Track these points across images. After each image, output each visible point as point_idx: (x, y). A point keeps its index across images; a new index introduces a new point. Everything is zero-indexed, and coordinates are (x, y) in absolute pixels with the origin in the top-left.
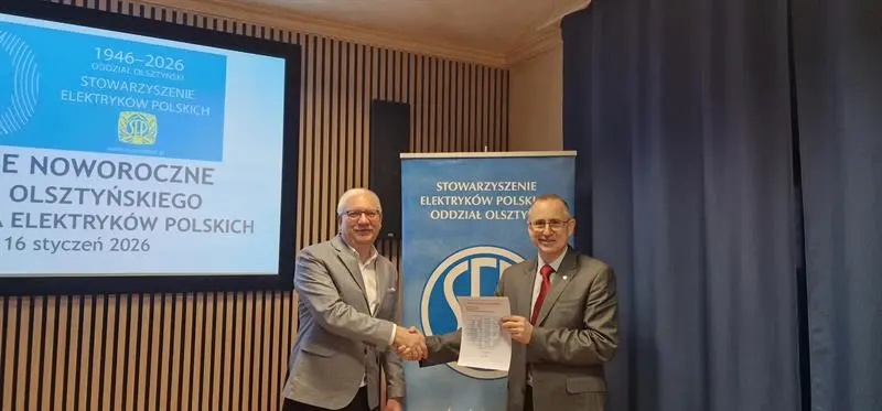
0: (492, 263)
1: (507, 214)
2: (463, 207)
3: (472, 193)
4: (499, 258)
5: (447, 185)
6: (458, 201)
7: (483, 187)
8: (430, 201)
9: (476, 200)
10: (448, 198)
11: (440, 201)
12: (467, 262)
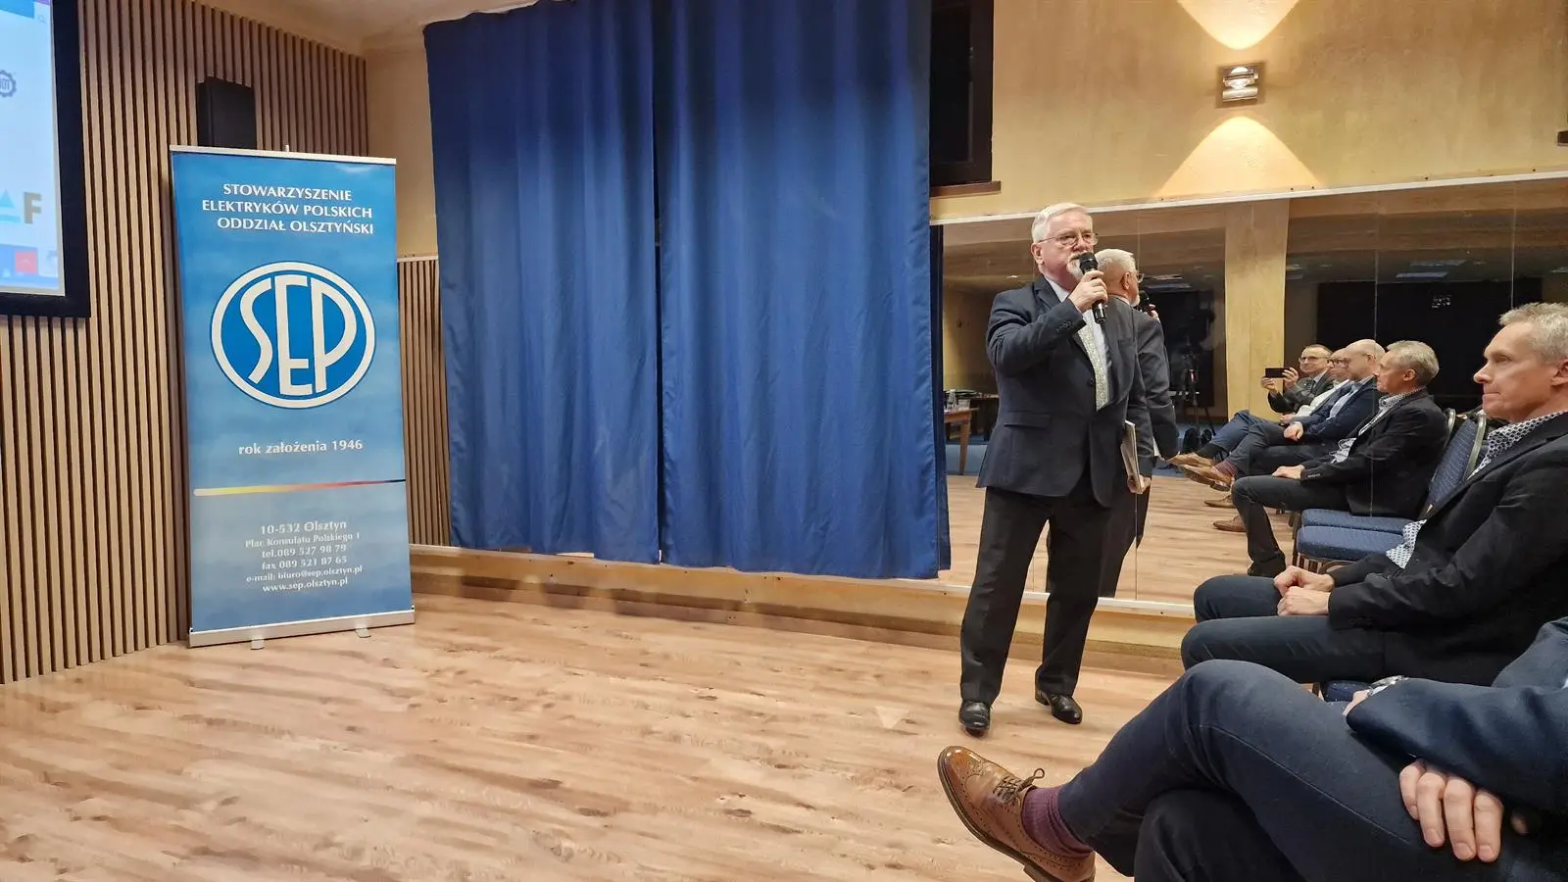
0: (302, 281)
1: (318, 226)
2: (261, 215)
3: (271, 200)
4: (310, 275)
5: (237, 189)
6: (253, 208)
7: (286, 193)
8: (216, 206)
9: (278, 208)
10: (239, 203)
11: (229, 206)
12: (270, 279)
